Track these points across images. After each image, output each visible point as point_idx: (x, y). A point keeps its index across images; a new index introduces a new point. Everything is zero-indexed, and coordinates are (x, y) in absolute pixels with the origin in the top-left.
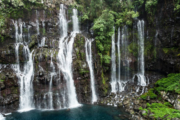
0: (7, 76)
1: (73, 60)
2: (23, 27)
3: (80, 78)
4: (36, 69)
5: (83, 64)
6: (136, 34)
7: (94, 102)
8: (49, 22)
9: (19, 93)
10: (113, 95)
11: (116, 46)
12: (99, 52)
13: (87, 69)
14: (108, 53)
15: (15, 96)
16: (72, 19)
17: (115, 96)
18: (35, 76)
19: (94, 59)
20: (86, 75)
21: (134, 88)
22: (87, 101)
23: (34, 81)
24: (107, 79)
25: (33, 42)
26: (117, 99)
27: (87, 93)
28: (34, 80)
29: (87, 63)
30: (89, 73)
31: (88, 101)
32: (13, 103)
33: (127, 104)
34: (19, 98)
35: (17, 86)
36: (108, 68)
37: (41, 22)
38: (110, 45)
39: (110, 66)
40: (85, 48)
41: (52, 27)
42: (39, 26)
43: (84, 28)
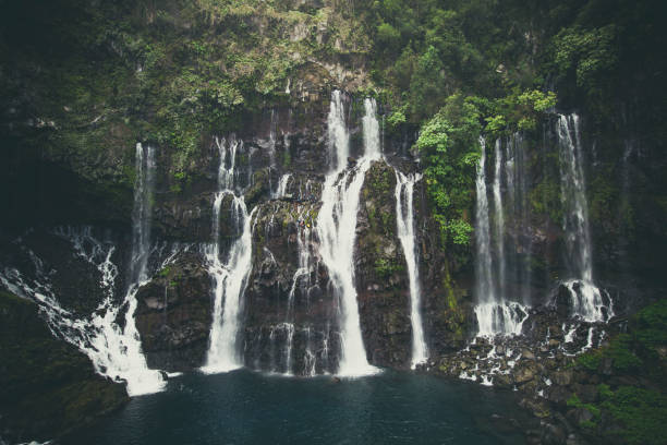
0: (187, 272)
1: (357, 233)
2: (238, 152)
3: (376, 287)
4: (257, 256)
5: (387, 245)
6: (555, 155)
7: (417, 366)
8: (302, 137)
9: (209, 320)
10: (483, 346)
11: (490, 193)
12: (435, 210)
13: (399, 259)
14: (464, 213)
15: (200, 325)
16: (361, 125)
17: (488, 352)
18: (253, 276)
19: (421, 232)
20: (394, 278)
21: (556, 329)
22: (394, 358)
23: (248, 288)
24: (465, 293)
25: (257, 187)
26: (495, 361)
27: (397, 333)
28: (251, 285)
29: (398, 243)
30: (404, 272)
31: (397, 359)
32: (193, 345)
33: (525, 382)
34: (208, 333)
35: (207, 302)
36: (465, 260)
37: (282, 138)
38: (471, 191)
39: (470, 249)
40: (394, 201)
41: (308, 148)
42: (276, 147)
43: (396, 147)
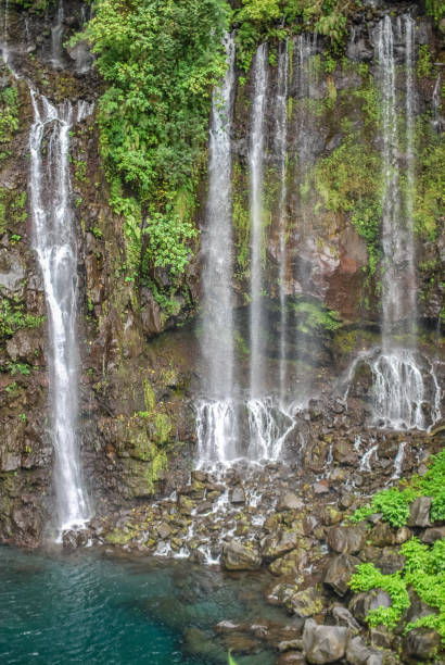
6: (368, 95)
7: (65, 538)
10: (203, 490)
17: (213, 500)
19: (84, 240)
22: (14, 524)
24: (171, 378)
26: (230, 516)
27: (23, 469)
29: (32, 264)
31: (21, 524)
33: (282, 554)
36: (176, 305)
38: (198, 152)
39: (190, 287)
40: (23, 163)
43: (35, 33)
